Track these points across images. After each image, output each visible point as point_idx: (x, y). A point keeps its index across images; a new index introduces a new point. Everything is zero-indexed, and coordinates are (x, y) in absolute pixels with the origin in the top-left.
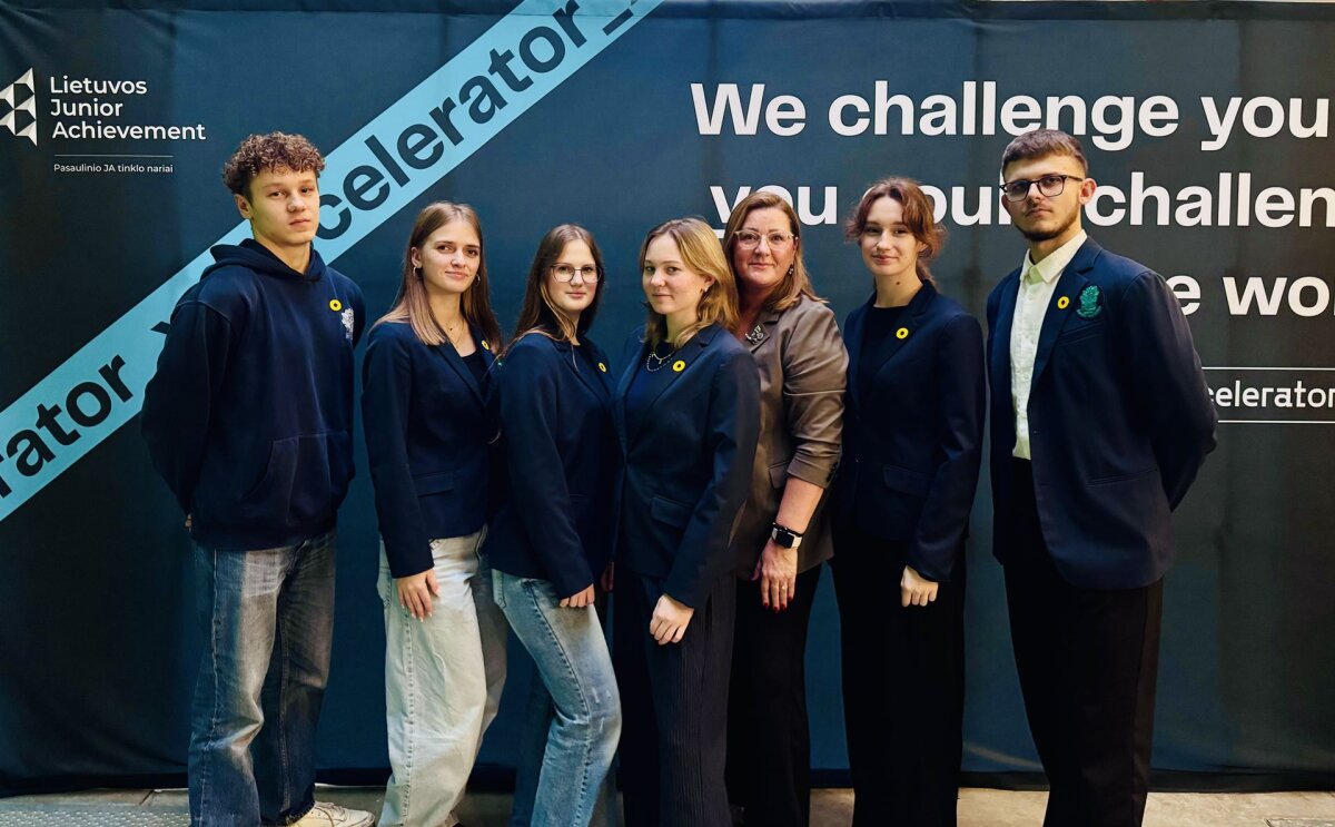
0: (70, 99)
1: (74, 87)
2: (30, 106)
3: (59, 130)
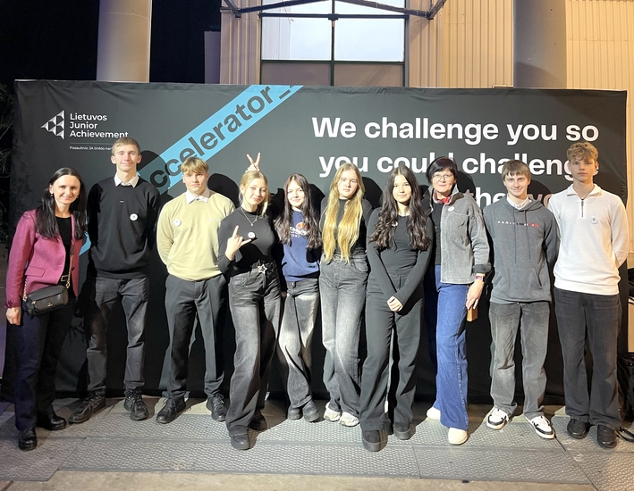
0: (77, 122)
1: (79, 117)
2: (62, 124)
3: (73, 134)
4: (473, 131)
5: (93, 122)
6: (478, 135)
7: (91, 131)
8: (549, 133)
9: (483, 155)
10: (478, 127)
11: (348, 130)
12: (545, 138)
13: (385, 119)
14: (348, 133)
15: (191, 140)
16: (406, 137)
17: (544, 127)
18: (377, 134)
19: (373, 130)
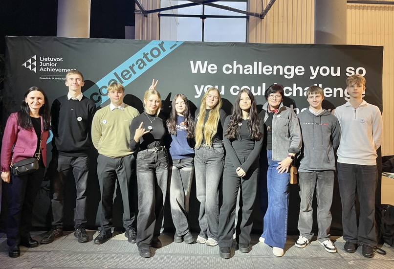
0: (44, 62)
1: (45, 59)
2: (35, 64)
3: (41, 69)
4: (289, 70)
5: (54, 62)
6: (292, 73)
7: (53, 67)
8: (335, 72)
9: (295, 85)
10: (292, 68)
11: (212, 69)
12: (333, 74)
13: (235, 62)
14: (212, 70)
15: (115, 74)
16: (248, 73)
17: (332, 68)
18: (230, 71)
19: (228, 69)
